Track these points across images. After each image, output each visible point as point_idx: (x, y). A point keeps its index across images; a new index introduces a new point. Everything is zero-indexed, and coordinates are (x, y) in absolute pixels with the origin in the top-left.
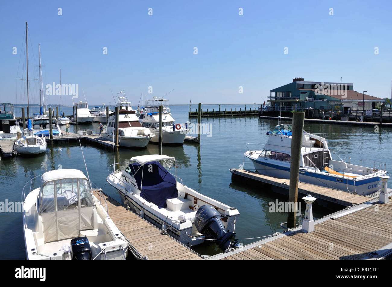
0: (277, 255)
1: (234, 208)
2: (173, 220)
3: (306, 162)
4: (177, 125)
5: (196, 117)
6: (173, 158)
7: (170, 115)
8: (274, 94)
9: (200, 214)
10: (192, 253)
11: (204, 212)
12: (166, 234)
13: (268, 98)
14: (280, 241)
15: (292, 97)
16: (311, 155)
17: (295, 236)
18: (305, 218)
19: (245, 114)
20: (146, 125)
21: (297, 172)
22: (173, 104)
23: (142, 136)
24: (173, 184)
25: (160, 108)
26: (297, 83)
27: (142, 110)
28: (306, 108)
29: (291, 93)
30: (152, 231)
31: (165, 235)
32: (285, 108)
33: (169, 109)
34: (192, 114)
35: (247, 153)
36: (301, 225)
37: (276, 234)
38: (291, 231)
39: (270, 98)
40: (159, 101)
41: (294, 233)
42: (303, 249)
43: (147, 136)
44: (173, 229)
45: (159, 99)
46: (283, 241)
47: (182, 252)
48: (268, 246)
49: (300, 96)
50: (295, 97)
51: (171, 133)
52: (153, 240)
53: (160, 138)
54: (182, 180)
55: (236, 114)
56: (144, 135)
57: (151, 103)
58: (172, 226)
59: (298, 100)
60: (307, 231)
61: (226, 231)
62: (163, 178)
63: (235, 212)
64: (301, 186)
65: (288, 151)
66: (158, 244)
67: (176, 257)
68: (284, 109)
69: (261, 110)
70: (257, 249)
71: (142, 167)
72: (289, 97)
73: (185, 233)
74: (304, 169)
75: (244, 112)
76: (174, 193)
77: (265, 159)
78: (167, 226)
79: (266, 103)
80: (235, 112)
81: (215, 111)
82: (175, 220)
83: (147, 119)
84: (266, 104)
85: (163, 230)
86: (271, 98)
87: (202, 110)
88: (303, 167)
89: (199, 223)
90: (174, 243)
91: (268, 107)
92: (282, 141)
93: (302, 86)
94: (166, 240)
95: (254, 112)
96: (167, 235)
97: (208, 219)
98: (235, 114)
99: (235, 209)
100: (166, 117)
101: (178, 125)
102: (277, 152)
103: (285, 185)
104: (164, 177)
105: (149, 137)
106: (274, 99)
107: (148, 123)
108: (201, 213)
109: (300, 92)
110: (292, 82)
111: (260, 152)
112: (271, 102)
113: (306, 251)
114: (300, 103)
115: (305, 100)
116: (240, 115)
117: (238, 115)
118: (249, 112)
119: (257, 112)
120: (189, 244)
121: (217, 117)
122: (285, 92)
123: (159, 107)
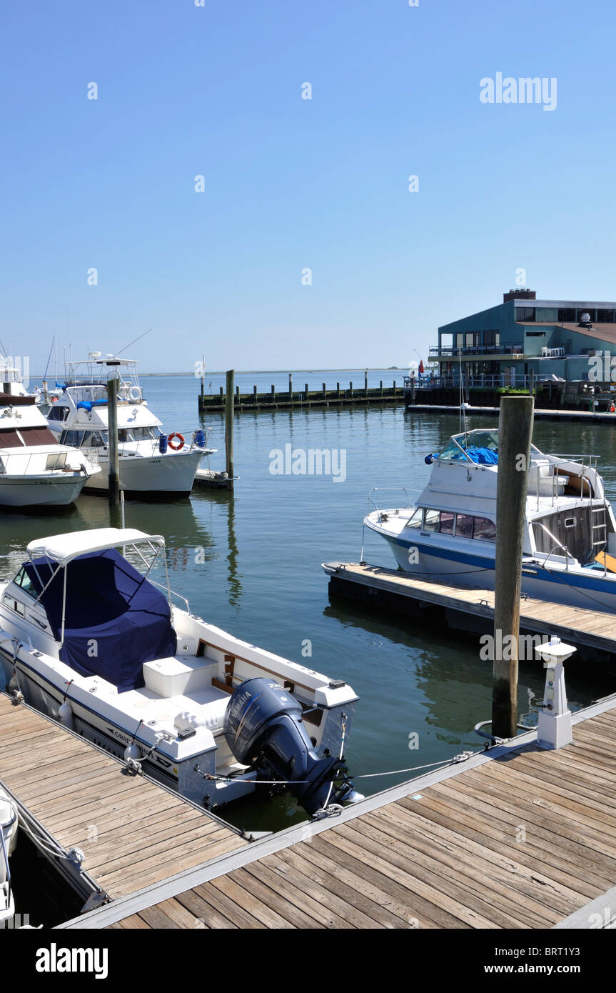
0: (468, 819)
1: (341, 682)
2: (159, 732)
3: (540, 539)
4: (171, 437)
5: (220, 410)
6: (158, 538)
7: (145, 406)
8: (448, 340)
9: (239, 707)
10: (217, 828)
11: (250, 700)
12: (137, 772)
13: (431, 351)
14: (474, 776)
15: (502, 347)
16: (555, 519)
17: (517, 759)
18: (545, 706)
19: (366, 399)
20: (72, 438)
21: (516, 572)
22: (152, 372)
23: (60, 473)
24: (162, 615)
25: (112, 387)
26: (516, 305)
27: (59, 391)
28: (541, 380)
29: (498, 336)
30: (97, 766)
31: (134, 775)
32: (482, 380)
33: (138, 388)
34: (208, 402)
35: (372, 519)
36: (535, 728)
37: (464, 756)
38: (507, 746)
39: (437, 350)
40: (109, 364)
41: (515, 752)
42: (543, 800)
43: (78, 472)
44: (159, 759)
45: (108, 360)
46: (484, 777)
47: (186, 827)
48: (439, 795)
49: (525, 344)
50: (510, 347)
51: (154, 461)
52: (97, 795)
53: (112, 477)
54: (187, 601)
55: (340, 400)
56: (66, 469)
57: (82, 371)
58: (155, 749)
59: (518, 355)
60: (552, 744)
61: (317, 754)
62: (127, 599)
63: (345, 694)
64: (530, 609)
65: (488, 510)
66: (113, 806)
67: (168, 841)
68: (479, 384)
69: (412, 386)
70: (409, 804)
71: (62, 570)
72: (494, 348)
73: (196, 770)
74: (534, 562)
75: (362, 393)
76: (165, 643)
77: (422, 534)
78: (140, 748)
79: (426, 364)
80: (334, 395)
81: (276, 391)
82: (164, 732)
83: (76, 421)
84: (428, 368)
85: (129, 759)
86: (440, 349)
87: (237, 388)
88: (530, 555)
89: (238, 734)
90: (160, 798)
91: (432, 378)
92: (470, 479)
93: (532, 315)
94: (137, 793)
95: (391, 392)
96: (141, 775)
97: (262, 721)
98: (336, 400)
99: (343, 685)
100: (135, 413)
101: (175, 438)
102: (457, 514)
103: (483, 607)
104: (132, 597)
105: (82, 474)
106: (450, 354)
107: (77, 432)
108: (242, 703)
109: (525, 331)
110: (501, 302)
111: (408, 513)
112: (441, 363)
113: (553, 805)
114: (526, 365)
115: (540, 356)
116: (349, 403)
117: (345, 403)
118: (377, 392)
119: (401, 392)
120: (208, 802)
121: (284, 408)
122: (482, 333)
123: (109, 382)
